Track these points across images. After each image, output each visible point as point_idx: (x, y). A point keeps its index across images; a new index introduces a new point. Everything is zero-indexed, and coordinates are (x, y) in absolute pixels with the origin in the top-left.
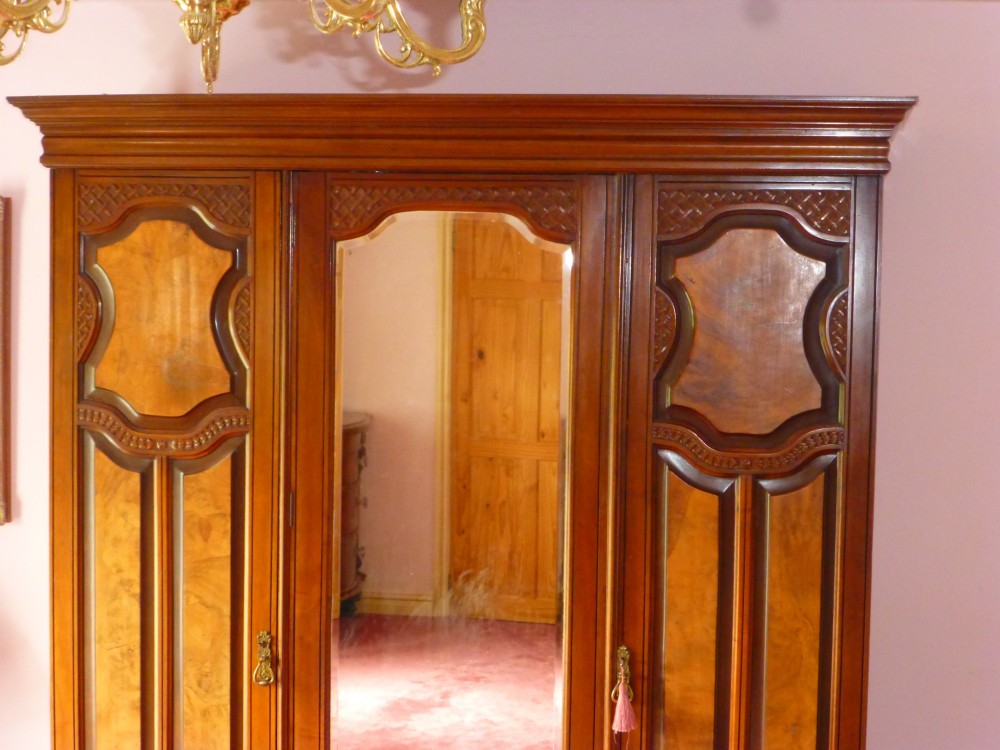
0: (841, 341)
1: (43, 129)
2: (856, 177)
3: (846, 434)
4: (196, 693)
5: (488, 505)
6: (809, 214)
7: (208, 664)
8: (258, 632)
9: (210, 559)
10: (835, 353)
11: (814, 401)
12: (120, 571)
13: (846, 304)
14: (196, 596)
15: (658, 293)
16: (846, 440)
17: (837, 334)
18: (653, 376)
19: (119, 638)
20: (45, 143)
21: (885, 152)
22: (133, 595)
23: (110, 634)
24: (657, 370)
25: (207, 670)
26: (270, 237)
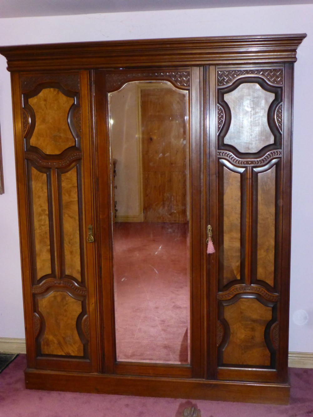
0: (280, 120)
1: (7, 59)
2: (285, 64)
3: (282, 152)
4: (68, 246)
5: (155, 187)
6: (268, 77)
7: (72, 236)
8: (88, 225)
9: (71, 201)
10: (278, 125)
11: (272, 141)
12: (41, 207)
13: (282, 108)
14: (67, 214)
15: (218, 106)
16: (282, 154)
17: (279, 118)
18: (218, 134)
19: (42, 229)
20: (8, 63)
21: (295, 55)
22: (46, 215)
23: (39, 228)
24: (219, 132)
25: (72, 238)
26: (86, 92)
